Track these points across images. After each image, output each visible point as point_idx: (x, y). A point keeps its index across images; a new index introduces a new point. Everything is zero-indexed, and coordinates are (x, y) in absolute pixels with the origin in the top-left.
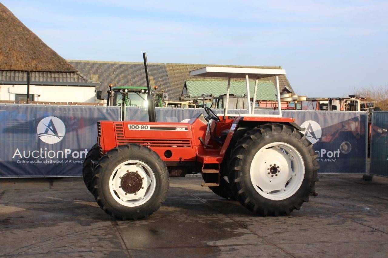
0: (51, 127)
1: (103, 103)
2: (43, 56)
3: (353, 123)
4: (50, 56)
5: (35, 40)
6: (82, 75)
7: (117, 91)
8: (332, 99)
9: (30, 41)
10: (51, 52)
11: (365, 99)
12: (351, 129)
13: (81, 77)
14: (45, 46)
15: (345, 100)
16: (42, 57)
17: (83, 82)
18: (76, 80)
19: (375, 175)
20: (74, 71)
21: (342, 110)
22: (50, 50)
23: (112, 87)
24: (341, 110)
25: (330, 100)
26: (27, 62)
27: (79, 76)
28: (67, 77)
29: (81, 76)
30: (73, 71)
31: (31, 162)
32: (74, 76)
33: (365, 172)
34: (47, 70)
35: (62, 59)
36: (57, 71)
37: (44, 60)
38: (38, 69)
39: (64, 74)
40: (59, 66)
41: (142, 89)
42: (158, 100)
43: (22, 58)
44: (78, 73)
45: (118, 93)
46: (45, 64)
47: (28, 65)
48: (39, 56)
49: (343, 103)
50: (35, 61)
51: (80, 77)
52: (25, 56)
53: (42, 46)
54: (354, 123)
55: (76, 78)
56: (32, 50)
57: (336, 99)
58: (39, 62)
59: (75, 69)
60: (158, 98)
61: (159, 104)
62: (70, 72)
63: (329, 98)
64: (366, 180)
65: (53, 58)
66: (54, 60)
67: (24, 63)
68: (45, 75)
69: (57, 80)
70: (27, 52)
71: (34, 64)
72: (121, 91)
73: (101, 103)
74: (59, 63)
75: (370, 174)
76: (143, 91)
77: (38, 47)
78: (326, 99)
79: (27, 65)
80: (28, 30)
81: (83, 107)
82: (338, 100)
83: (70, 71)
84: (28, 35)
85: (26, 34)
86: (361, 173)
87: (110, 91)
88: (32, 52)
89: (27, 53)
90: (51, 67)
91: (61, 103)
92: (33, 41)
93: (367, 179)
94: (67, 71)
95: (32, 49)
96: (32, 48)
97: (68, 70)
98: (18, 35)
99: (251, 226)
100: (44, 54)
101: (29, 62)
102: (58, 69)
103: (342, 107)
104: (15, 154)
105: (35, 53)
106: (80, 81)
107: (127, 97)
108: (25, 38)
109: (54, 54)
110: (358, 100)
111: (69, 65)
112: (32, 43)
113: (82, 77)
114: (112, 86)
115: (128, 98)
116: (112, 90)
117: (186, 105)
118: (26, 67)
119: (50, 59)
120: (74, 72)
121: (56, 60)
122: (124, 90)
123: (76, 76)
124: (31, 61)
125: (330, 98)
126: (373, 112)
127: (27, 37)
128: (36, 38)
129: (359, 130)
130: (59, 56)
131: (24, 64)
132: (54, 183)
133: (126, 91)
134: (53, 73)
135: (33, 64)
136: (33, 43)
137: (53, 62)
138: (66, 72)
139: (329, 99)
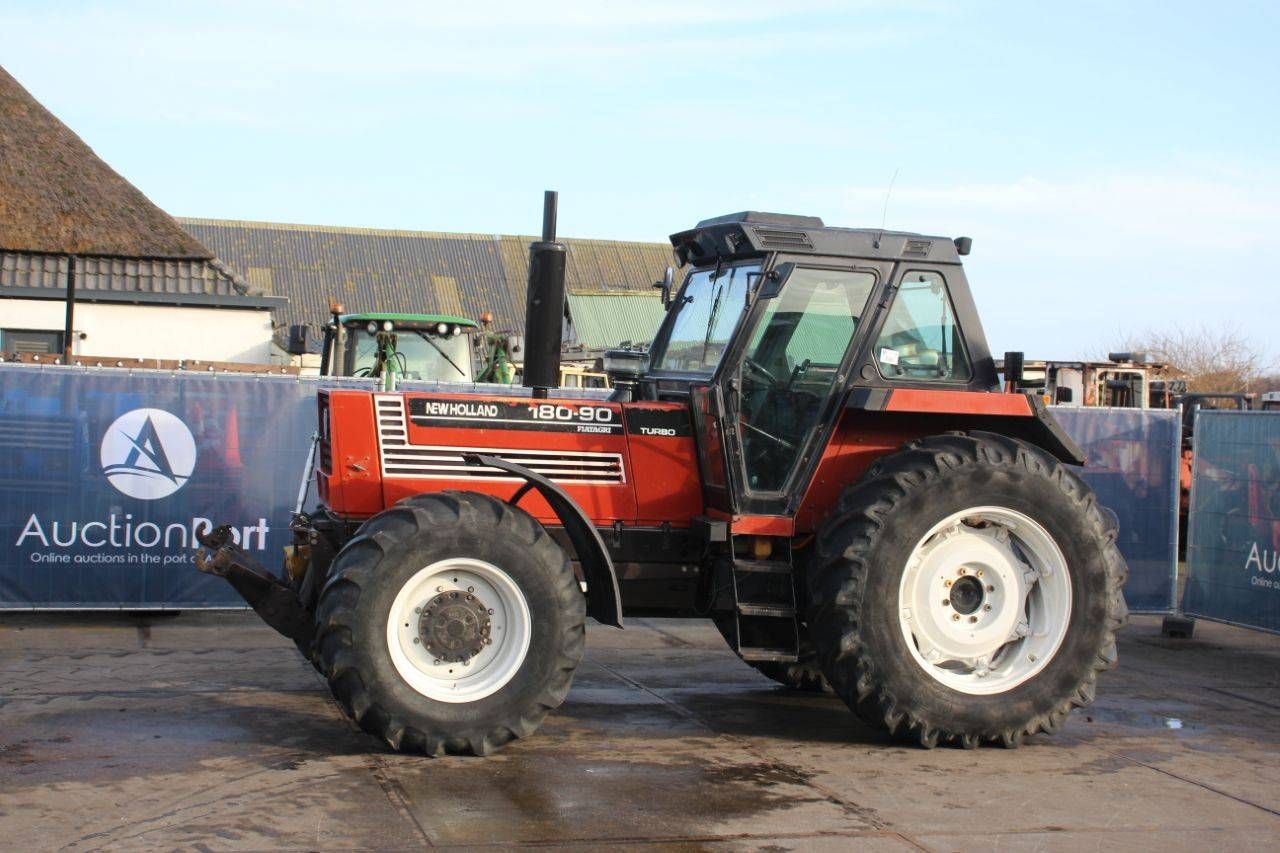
0: (148, 445)
1: (298, 365)
2: (99, 204)
3: (1124, 447)
4: (120, 206)
5: (71, 150)
6: (228, 271)
7: (357, 326)
8: (1057, 366)
9: (54, 152)
10: (126, 191)
11: (1166, 367)
12: (1119, 465)
13: (226, 276)
14: (105, 170)
15: (1100, 371)
16: (94, 206)
17: (233, 292)
18: (208, 288)
19: (1200, 618)
20: (203, 255)
21: (1091, 405)
22: (120, 182)
23: (341, 314)
24: (1088, 401)
25: (1053, 370)
26: (45, 222)
27: (218, 273)
28: (177, 277)
29: (226, 273)
30: (197, 256)
31: (78, 559)
32: (201, 272)
33: (1171, 608)
34: (110, 252)
35: (162, 214)
36: (144, 253)
37: (103, 219)
38: (81, 249)
39: (168, 264)
40: (152, 238)
41: (438, 324)
42: (495, 358)
43: (25, 210)
44: (217, 262)
45: (361, 334)
46: (103, 230)
47: (47, 232)
48: (85, 205)
49: (1095, 381)
50: (69, 221)
51: (220, 277)
52: (37, 204)
53: (94, 171)
54: (1128, 445)
55: (208, 279)
56: (61, 184)
57: (1072, 366)
58: (83, 225)
59: (205, 251)
60: (496, 353)
61: (498, 375)
62: (188, 261)
63: (1047, 363)
64: (1173, 634)
65: (132, 211)
66: (136, 218)
67: (34, 228)
68: (104, 267)
69: (143, 284)
70: (42, 188)
71: (67, 231)
72: (372, 328)
73: (292, 364)
74: (153, 228)
75: (1187, 616)
76: (443, 329)
77: (81, 175)
78: (1036, 365)
79: (44, 234)
80: (47, 116)
81: (258, 380)
82: (1077, 369)
83: (190, 255)
84: (46, 131)
85: (41, 127)
86: (1155, 612)
87: (335, 327)
88: (59, 190)
89: (43, 192)
90: (125, 241)
91: (159, 364)
92: (65, 155)
93: (1177, 632)
94: (177, 255)
95: (60, 179)
96: (62, 176)
97: (183, 252)
98: (15, 131)
99: (821, 776)
100: (101, 198)
101: (49, 224)
102: (147, 249)
103: (1092, 395)
104: (26, 533)
105: (71, 194)
106: (222, 290)
107: (394, 347)
108: (37, 141)
109: (135, 197)
110: (1141, 372)
111: (183, 236)
112: (59, 159)
113: (229, 278)
114: (340, 309)
115: (397, 351)
116: (341, 325)
117: (576, 376)
118: (39, 240)
119: (122, 216)
120: (200, 261)
121: (141, 218)
122: (380, 323)
123: (207, 273)
124: (56, 220)
125: (1053, 363)
126: (1199, 412)
127: (42, 138)
128: (73, 143)
129: (1144, 470)
130: (153, 205)
131: (34, 230)
132: (154, 630)
133: (388, 326)
134: (129, 261)
135: (63, 229)
136: (64, 160)
137: (133, 224)
138: (174, 261)
139: (1049, 367)
